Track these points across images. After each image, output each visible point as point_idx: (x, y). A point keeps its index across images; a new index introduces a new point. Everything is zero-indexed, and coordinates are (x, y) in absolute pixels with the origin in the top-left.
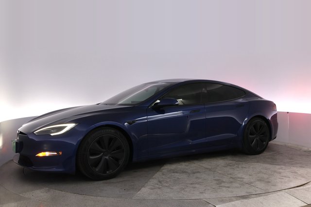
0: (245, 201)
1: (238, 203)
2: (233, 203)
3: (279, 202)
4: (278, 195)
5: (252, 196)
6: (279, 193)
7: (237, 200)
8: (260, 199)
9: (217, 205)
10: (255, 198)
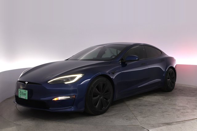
0: (169, 126)
1: (164, 128)
2: (161, 128)
3: (193, 127)
4: (192, 123)
5: (174, 123)
6: (193, 121)
7: (163, 126)
8: (180, 125)
9: (150, 129)
10: (176, 125)
